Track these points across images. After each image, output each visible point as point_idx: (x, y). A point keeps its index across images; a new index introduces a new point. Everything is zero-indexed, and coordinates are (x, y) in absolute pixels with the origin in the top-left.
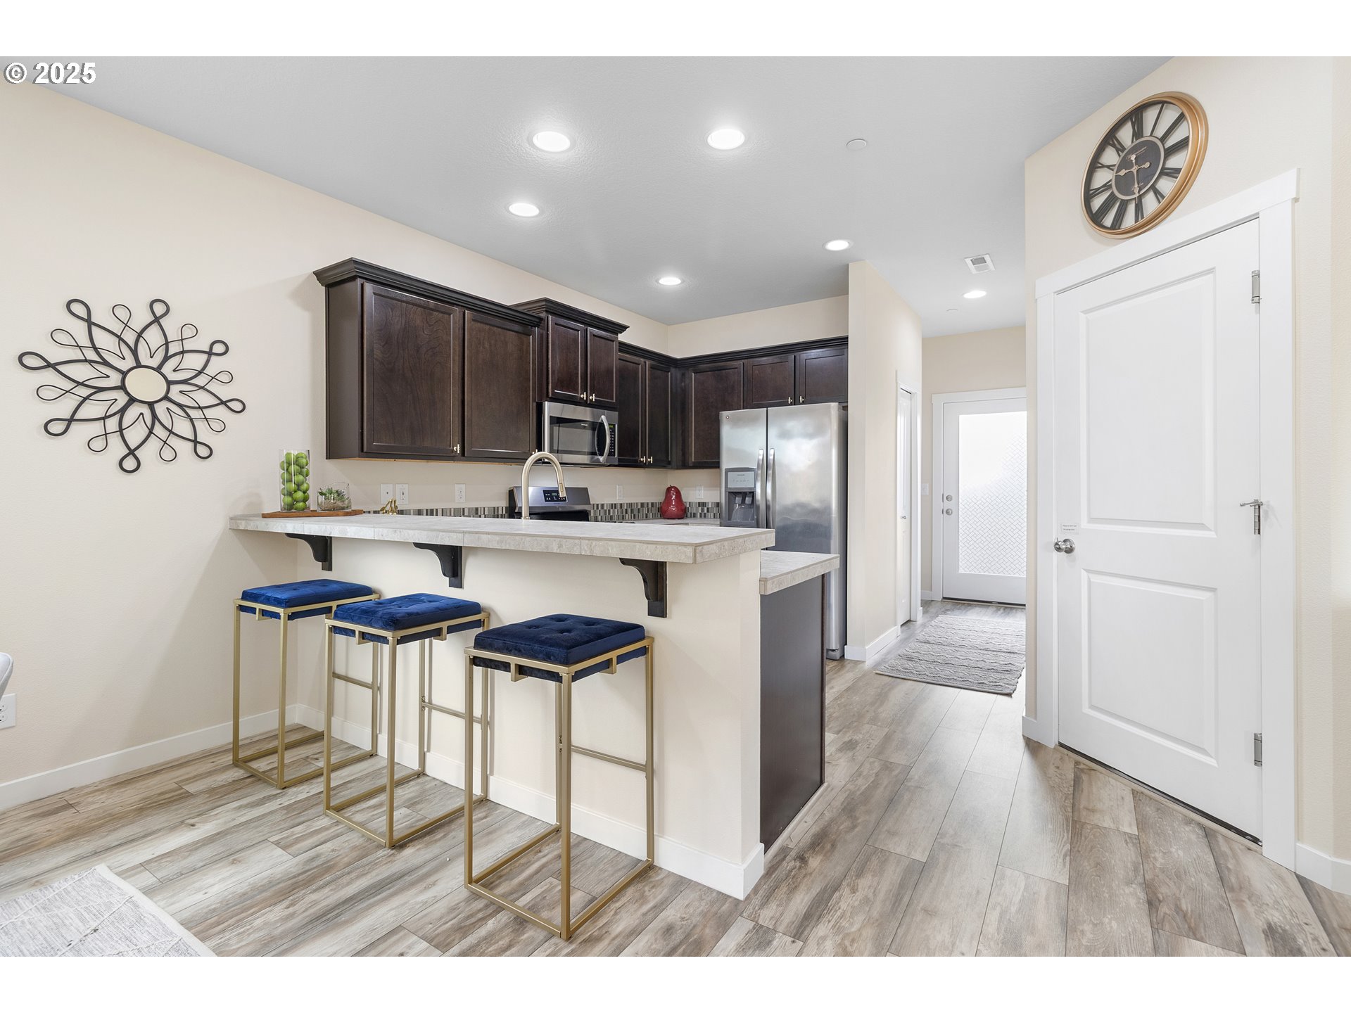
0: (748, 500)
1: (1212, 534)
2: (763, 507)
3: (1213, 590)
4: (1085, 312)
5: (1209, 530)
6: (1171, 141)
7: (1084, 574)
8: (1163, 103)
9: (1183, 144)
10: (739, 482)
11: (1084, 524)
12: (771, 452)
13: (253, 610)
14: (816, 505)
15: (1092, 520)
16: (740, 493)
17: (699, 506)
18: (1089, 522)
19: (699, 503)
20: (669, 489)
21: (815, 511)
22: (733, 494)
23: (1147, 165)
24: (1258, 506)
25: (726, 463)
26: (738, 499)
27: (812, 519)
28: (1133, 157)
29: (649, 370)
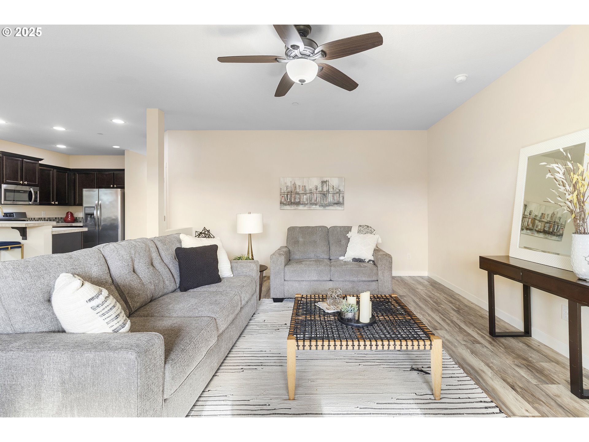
0: (92, 216)
2: (96, 219)
10: (88, 211)
14: (114, 218)
16: (90, 214)
21: (114, 220)
22: (87, 215)
25: (84, 205)
26: (89, 216)
27: (112, 222)
29: (56, 173)
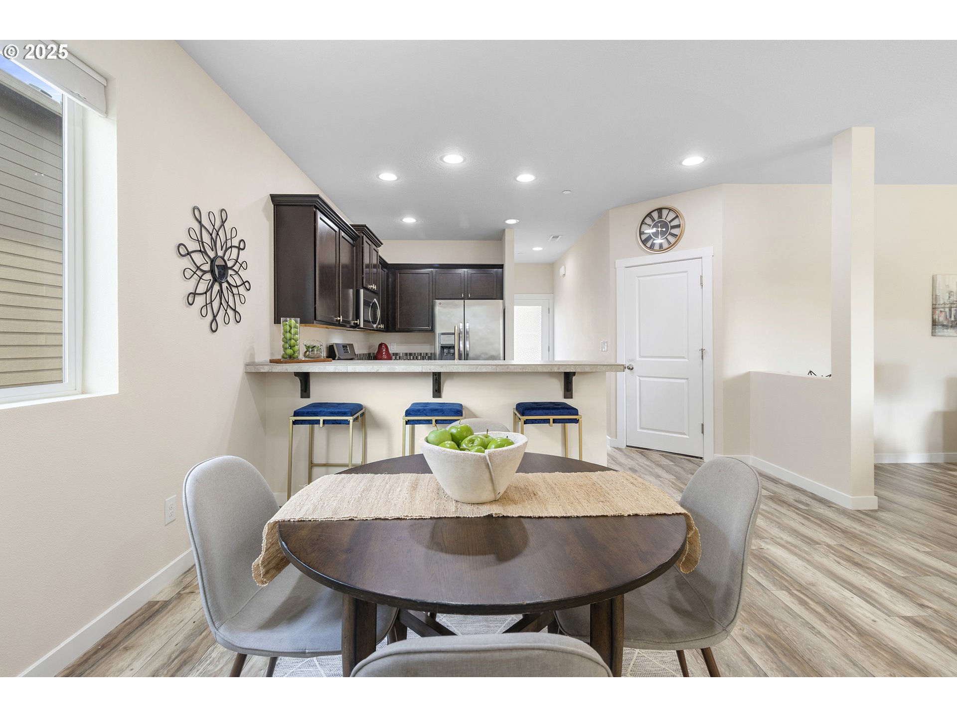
1: (686, 360)
3: (687, 379)
4: (638, 277)
5: (685, 358)
6: (673, 224)
7: (638, 377)
8: (670, 210)
9: (678, 226)
11: (638, 359)
12: (467, 325)
13: (318, 422)
15: (641, 357)
17: (393, 355)
18: (640, 357)
19: (393, 353)
20: (381, 345)
23: (664, 229)
24: (702, 350)
28: (659, 225)
